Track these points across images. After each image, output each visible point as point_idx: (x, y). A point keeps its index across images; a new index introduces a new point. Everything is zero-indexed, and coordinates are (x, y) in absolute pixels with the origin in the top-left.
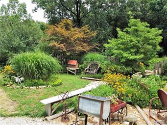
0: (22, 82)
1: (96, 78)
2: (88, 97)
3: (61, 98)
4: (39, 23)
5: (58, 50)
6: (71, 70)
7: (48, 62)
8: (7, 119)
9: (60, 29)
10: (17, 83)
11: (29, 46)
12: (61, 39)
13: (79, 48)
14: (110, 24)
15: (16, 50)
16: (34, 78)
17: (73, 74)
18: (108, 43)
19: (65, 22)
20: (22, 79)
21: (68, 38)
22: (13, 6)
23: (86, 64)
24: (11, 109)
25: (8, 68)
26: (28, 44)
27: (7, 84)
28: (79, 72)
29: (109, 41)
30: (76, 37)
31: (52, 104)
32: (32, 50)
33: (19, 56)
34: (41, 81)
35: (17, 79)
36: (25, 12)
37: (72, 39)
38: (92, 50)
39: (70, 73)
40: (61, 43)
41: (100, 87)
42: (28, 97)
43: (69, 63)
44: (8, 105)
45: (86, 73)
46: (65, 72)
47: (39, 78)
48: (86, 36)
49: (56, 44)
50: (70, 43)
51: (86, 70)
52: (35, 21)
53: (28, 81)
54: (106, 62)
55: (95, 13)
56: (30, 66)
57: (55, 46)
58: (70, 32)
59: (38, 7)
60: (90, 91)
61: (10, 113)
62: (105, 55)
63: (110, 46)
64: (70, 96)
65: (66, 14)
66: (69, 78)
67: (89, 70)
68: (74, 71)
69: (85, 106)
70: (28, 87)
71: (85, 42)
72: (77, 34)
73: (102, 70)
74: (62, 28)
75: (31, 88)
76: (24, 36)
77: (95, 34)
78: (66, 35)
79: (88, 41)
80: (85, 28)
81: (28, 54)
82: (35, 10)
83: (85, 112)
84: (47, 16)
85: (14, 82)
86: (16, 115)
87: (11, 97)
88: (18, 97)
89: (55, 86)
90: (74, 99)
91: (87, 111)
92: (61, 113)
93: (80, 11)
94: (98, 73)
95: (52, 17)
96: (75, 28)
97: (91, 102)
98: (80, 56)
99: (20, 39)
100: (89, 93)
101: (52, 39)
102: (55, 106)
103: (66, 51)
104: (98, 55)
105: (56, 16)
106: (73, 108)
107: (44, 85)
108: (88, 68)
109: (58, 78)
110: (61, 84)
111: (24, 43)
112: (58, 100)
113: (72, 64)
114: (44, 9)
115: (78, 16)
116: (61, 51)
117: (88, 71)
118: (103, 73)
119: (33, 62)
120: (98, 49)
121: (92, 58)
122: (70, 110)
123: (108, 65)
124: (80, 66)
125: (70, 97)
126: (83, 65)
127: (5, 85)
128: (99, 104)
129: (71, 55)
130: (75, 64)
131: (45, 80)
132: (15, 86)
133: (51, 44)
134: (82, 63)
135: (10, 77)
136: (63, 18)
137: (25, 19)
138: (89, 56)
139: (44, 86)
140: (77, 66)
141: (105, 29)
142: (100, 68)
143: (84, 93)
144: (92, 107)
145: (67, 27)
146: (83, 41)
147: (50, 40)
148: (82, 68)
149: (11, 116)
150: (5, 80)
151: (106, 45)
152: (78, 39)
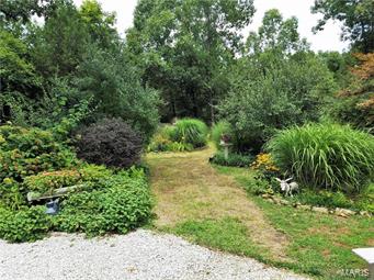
0: (294, 192)
4: (325, 55)
8: (272, 271)
10: (283, 193)
11: (309, 110)
15: (279, 121)
16: (324, 187)
20: (294, 184)
24: (277, 249)
25: (263, 158)
26: (306, 107)
27: (262, 193)
32: (316, 120)
33: (288, 134)
34: (341, 197)
35: (283, 185)
36: (294, 37)
42: (311, 229)
44: (268, 238)
47: (335, 189)
52: (316, 53)
53: (307, 193)
56: (316, 158)
59: (327, 17)
61: (276, 259)
70: (308, 207)
75: (315, 209)
76: (298, 89)
81: (308, 129)
82: (320, 26)
84: (349, 35)
85: (277, 189)
86: (290, 267)
87: (273, 221)
88: (287, 224)
95: (364, 34)
99: (289, 96)
101: (370, 88)
107: (348, 207)
111: (298, 105)
114: (341, 18)
119: (322, 147)
127: (257, 193)
131: (352, 194)
132: (278, 198)
133: (367, 102)
135: (269, 179)
137: (293, 52)
139: (348, 211)
149: (279, 265)
150: (258, 184)
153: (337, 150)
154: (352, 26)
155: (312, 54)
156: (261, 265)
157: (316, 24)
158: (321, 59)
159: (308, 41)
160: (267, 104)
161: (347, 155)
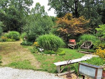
0: (43, 51)
1: (89, 52)
2: (85, 64)
3: (66, 63)
4: (51, 17)
5: (62, 33)
6: (71, 46)
7: (57, 40)
8: (36, 72)
10: (40, 51)
11: (47, 31)
12: (65, 26)
13: (77, 31)
15: (40, 33)
16: (49, 50)
17: (72, 49)
18: (99, 27)
19: (68, 15)
20: (43, 49)
21: (69, 25)
22: (38, 9)
23: (82, 42)
24: (38, 66)
25: (36, 43)
26: (46, 30)
27: (35, 52)
28: (76, 47)
30: (75, 24)
32: (48, 33)
33: (41, 37)
34: (53, 52)
35: (40, 50)
36: (44, 11)
37: (72, 25)
39: (70, 48)
40: (65, 28)
41: (93, 58)
42: (46, 60)
43: (69, 41)
44: (36, 64)
45: (82, 48)
46: (67, 47)
47: (52, 50)
48: (82, 23)
49: (61, 29)
50: (70, 28)
51: (82, 46)
52: (49, 16)
53: (46, 51)
54: (97, 41)
56: (48, 42)
57: (61, 30)
58: (71, 21)
59: (51, 7)
60: (86, 61)
62: (96, 36)
63: (101, 29)
65: (68, 10)
66: (70, 51)
67: (84, 46)
68: (73, 46)
69: (82, 70)
70: (46, 55)
72: (76, 22)
73: (94, 47)
74: (66, 19)
75: (47, 55)
76: (44, 25)
77: (89, 21)
78: (68, 24)
79: (84, 27)
80: (82, 18)
81: (46, 35)
82: (50, 9)
84: (56, 13)
85: (39, 51)
86: (40, 70)
87: (37, 59)
88: (41, 59)
89: (61, 55)
90: (75, 65)
91: (84, 73)
92: (66, 73)
93: (77, 7)
94: (91, 49)
95: (59, 13)
96: (74, 18)
98: (77, 37)
99: (42, 27)
100: (85, 62)
101: (59, 26)
102: (63, 68)
103: (67, 33)
104: (91, 36)
105: (62, 12)
106: (74, 71)
107: (54, 54)
108: (83, 45)
109: (62, 51)
110: (65, 54)
111: (44, 29)
112: (65, 64)
113: (71, 42)
114: (54, 8)
115: (76, 10)
116: (65, 34)
117: (83, 47)
118: (95, 49)
119: (49, 40)
120: (91, 31)
121: (87, 38)
123: (99, 43)
124: (77, 43)
125: (72, 63)
126: (79, 43)
129: (71, 36)
130: (74, 42)
131: (55, 51)
132: (39, 53)
134: (79, 42)
135: (37, 48)
136: (66, 13)
137: (44, 15)
138: (84, 36)
139: (54, 55)
140: (75, 43)
141: (96, 18)
142: (93, 45)
143: (81, 61)
145: (69, 18)
146: (80, 27)
147: (58, 27)
148: (79, 45)
149: (38, 70)
150: (34, 50)
151: (97, 29)
152: (76, 25)
153: (52, 40)
154: (57, 10)
155: (48, 16)
156: (33, 71)
157: (49, 9)
158: (50, 18)
159: (47, 13)
160: (36, 29)
161: (54, 42)
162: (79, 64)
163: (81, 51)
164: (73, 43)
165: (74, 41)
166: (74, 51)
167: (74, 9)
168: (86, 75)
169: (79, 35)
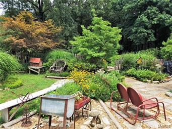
1: (62, 77)
2: (52, 97)
5: (16, 45)
6: (34, 69)
7: (3, 61)
9: (18, 22)
12: (20, 33)
13: (42, 44)
14: (75, 21)
17: (36, 74)
18: (74, 40)
19: (24, 14)
21: (29, 32)
23: (51, 62)
28: (43, 71)
29: (74, 38)
30: (38, 31)
31: (10, 109)
37: (33, 33)
38: (57, 47)
39: (32, 72)
40: (20, 38)
41: (65, 86)
43: (31, 61)
45: (51, 72)
46: (27, 71)
48: (50, 31)
49: (13, 39)
50: (31, 38)
51: (52, 68)
54: (72, 60)
55: (59, 7)
57: (12, 41)
58: (31, 26)
60: (55, 90)
62: (71, 52)
63: (76, 43)
64: (31, 97)
65: (27, 6)
66: (31, 78)
67: (55, 68)
68: (37, 70)
69: (47, 107)
71: (49, 38)
72: (40, 28)
73: (68, 68)
74: (21, 20)
77: (60, 29)
78: (26, 29)
79: (53, 37)
80: (49, 22)
83: (49, 113)
89: (14, 88)
90: (36, 101)
91: (50, 111)
92: (21, 118)
93: (42, 3)
94: (64, 71)
96: (37, 22)
97: (55, 101)
98: (44, 53)
100: (54, 92)
101: (9, 33)
102: (14, 111)
103: (26, 47)
104: (64, 52)
105: (15, 7)
106: (35, 111)
108: (54, 66)
109: (17, 79)
110: (21, 85)
113: (34, 62)
115: (40, 8)
116: (20, 47)
117: (53, 69)
118: (69, 71)
120: (64, 45)
121: (58, 56)
122: (32, 113)
123: (74, 62)
124: (44, 64)
126: (48, 63)
128: (63, 103)
129: (33, 52)
130: (38, 62)
133: (8, 39)
134: (47, 61)
136: (23, 10)
138: (55, 53)
140: (41, 64)
141: (70, 26)
142: (67, 66)
143: (48, 93)
144: (56, 107)
145: (27, 20)
146: (47, 37)
147: (6, 34)
148: (47, 66)
151: (72, 42)
152: (41, 34)
154: (3, 3)
162: (42, 98)
163: (51, 75)
164: (37, 64)
165: (38, 60)
166: (38, 78)
167: (37, 7)
168: (52, 113)
169: (47, 50)
